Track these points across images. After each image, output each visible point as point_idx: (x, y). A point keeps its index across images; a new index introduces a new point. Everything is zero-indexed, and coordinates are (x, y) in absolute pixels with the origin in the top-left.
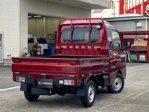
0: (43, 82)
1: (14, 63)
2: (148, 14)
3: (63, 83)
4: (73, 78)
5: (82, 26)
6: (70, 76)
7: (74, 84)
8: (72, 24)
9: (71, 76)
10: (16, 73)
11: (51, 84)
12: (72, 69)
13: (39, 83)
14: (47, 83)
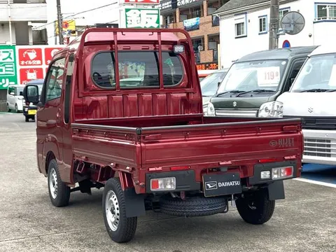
0: (218, 182)
3: (269, 177)
6: (286, 158)
10: (151, 169)
11: (238, 183)
12: (291, 142)
13: (208, 187)
14: (228, 184)
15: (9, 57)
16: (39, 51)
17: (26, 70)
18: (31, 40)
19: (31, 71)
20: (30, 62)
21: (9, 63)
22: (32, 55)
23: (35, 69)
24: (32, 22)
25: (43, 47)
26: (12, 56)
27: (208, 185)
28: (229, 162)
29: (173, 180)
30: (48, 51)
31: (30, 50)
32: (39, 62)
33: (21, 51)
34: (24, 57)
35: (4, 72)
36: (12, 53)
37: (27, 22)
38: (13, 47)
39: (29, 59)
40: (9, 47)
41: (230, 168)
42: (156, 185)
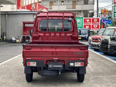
0: (54, 65)
1: (24, 50)
2: (33, 10)
3: (73, 65)
4: (83, 61)
5: (57, 18)
6: (80, 59)
7: (83, 66)
8: (48, 16)
9: (82, 59)
10: (27, 59)
11: (61, 66)
12: (83, 53)
13: (49, 66)
14: (57, 66)
15: (81, 21)
16: (90, 19)
17: (86, 25)
18: (88, 16)
19: (87, 25)
20: (87, 23)
21: (81, 23)
22: (88, 21)
23: (88, 25)
24: (89, 10)
25: (91, 18)
26: (82, 21)
27: (50, 66)
28: (57, 59)
29: (36, 63)
30: (93, 19)
31: (87, 19)
32: (90, 23)
33: (85, 19)
34: (85, 21)
35: (79, 26)
36: (82, 20)
37: (87, 10)
38: (82, 18)
39: (87, 22)
40: (81, 18)
41: (58, 61)
42: (29, 64)
